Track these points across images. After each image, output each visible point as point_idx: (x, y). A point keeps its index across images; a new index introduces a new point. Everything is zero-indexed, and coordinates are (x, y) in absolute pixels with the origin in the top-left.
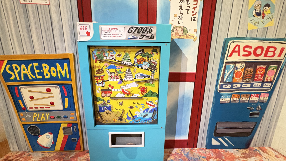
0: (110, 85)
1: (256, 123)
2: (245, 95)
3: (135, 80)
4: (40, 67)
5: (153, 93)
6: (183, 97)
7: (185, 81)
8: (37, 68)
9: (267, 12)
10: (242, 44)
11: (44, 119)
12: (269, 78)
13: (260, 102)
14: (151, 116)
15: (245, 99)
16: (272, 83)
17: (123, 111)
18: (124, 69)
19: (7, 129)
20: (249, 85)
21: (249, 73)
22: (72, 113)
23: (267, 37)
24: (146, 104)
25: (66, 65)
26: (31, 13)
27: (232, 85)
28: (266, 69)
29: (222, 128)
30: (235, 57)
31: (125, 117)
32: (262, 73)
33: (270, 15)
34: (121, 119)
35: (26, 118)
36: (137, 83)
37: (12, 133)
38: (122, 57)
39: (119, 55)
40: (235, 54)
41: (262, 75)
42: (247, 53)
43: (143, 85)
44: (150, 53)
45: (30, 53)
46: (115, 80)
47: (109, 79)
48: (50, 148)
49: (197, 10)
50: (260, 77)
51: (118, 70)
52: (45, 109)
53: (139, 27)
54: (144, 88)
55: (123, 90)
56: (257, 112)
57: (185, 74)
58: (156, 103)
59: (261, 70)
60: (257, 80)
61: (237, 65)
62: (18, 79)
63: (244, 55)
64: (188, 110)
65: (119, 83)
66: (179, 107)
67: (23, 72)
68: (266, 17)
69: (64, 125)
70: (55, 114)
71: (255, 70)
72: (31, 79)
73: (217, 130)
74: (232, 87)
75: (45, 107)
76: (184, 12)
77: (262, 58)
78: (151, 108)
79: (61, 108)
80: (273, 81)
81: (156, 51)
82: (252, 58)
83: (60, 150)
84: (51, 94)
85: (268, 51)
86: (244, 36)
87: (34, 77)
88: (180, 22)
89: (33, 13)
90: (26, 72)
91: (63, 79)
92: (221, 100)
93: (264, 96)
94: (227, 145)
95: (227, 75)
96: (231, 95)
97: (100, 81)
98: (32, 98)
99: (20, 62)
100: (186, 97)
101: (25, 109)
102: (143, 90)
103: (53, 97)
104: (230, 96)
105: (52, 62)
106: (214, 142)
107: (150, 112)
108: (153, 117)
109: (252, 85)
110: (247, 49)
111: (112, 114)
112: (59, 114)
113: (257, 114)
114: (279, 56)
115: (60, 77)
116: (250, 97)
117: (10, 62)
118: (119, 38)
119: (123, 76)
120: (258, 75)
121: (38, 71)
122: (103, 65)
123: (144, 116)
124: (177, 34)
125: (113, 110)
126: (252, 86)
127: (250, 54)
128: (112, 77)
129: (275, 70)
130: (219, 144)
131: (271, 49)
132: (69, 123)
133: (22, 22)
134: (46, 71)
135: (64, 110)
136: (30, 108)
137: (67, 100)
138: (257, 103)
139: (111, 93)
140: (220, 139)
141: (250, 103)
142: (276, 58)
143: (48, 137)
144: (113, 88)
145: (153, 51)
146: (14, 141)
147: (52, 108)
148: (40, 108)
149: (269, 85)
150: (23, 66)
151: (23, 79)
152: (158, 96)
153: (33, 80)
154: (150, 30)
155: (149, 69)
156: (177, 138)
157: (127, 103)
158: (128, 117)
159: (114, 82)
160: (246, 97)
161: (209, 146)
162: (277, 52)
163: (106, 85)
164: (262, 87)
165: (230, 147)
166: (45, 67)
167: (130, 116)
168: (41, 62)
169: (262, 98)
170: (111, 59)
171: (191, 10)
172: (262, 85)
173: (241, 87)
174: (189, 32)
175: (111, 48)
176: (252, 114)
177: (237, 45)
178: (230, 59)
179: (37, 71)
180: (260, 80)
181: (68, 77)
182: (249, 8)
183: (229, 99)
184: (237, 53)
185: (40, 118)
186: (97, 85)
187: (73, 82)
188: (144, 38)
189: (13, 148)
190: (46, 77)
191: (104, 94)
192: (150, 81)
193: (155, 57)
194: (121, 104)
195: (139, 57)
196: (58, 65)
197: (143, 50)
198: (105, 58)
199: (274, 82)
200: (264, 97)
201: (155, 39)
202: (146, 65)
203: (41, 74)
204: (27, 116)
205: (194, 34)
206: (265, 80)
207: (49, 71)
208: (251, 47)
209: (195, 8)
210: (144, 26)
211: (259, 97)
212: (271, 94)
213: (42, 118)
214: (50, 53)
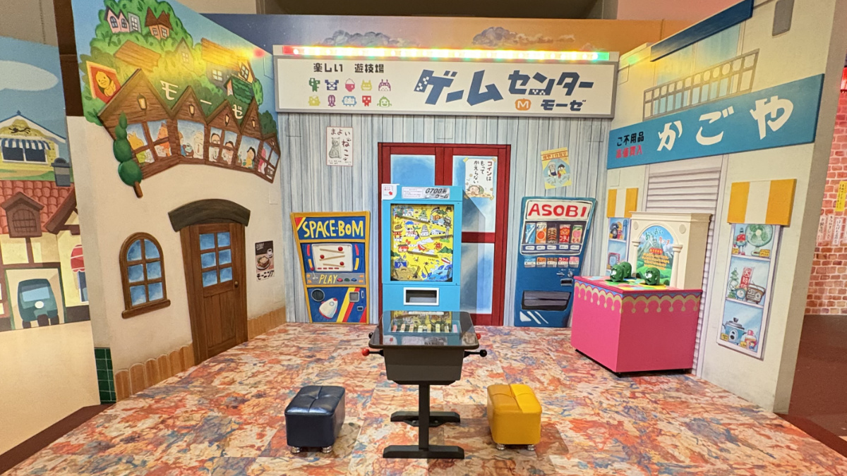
0: (407, 240)
1: (571, 293)
2: (552, 258)
3: (431, 236)
4: (335, 225)
5: (447, 249)
6: (483, 259)
7: (483, 242)
8: (333, 225)
9: (563, 171)
10: (541, 203)
11: (331, 281)
12: (576, 240)
13: (570, 267)
14: (446, 274)
15: (553, 263)
16: (580, 246)
17: (419, 268)
18: (421, 225)
19: (288, 294)
20: (554, 247)
21: (552, 233)
22: (361, 275)
23: (567, 196)
24: (441, 261)
25: (361, 223)
26: (334, 173)
27: (536, 246)
28: (571, 229)
29: (530, 299)
30: (534, 217)
31: (420, 274)
32: (567, 233)
33: (567, 175)
34: (416, 276)
35: (312, 280)
36: (432, 238)
37: (292, 299)
38: (419, 214)
39: (417, 212)
40: (534, 213)
41: (567, 236)
42: (546, 213)
43: (438, 241)
44: (444, 210)
45: (328, 211)
46: (412, 235)
47: (406, 234)
48: (331, 319)
49: (492, 171)
50: (565, 238)
51: (415, 226)
52: (334, 270)
53: (435, 188)
54: (439, 244)
55: (419, 246)
56: (568, 279)
57: (484, 234)
58: (451, 260)
59: (565, 230)
60: (562, 241)
61: (538, 225)
62: (313, 237)
63: (544, 215)
64: (490, 275)
65: (416, 238)
66: (479, 272)
67: (318, 230)
68: (562, 177)
69: (351, 290)
70: (344, 277)
71: (559, 230)
72: (325, 236)
73: (525, 301)
74: (535, 249)
75: (334, 267)
76: (479, 172)
77: (563, 218)
78: (446, 265)
79: (350, 269)
80: (581, 242)
81: (450, 209)
82: (553, 217)
83: (343, 321)
84: (343, 253)
85: (568, 210)
86: (543, 195)
87: (328, 235)
88: (476, 181)
89: (337, 174)
90: (321, 229)
91: (358, 237)
92: (525, 264)
93: (574, 260)
94: (539, 323)
95: (528, 235)
96: (536, 257)
97: (398, 236)
98: (322, 257)
99: (316, 220)
100: (486, 259)
101: (313, 270)
102: (438, 246)
103: (344, 256)
104: (534, 259)
105: (348, 220)
106: (523, 318)
107: (445, 269)
108: (448, 276)
109: (558, 247)
110: (546, 208)
111: (408, 270)
112: (347, 276)
113: (570, 282)
114: (583, 215)
115: (353, 235)
116: (558, 261)
117: (308, 219)
118: (418, 197)
119: (419, 231)
120: (563, 236)
121: (334, 228)
122: (402, 221)
123: (440, 274)
124: (473, 193)
125: (409, 266)
126: (558, 249)
127: (550, 213)
128: (409, 232)
129: (581, 230)
130: (529, 320)
131: (572, 209)
132: (357, 287)
133: (325, 181)
134: (341, 228)
135: (354, 271)
136: (319, 269)
137: (358, 260)
138: (567, 269)
139: (408, 248)
140: (529, 313)
141: (558, 268)
142: (579, 218)
143: (332, 304)
144: (409, 243)
145: (448, 209)
146: (293, 309)
147: (341, 269)
148: (330, 268)
149: (577, 247)
150: (320, 223)
151: (317, 236)
152: (452, 252)
153: (327, 237)
154: (445, 191)
155: (444, 226)
156: (478, 312)
157: (423, 259)
158: (423, 275)
159: (411, 238)
160: (553, 260)
161: (518, 323)
162: (580, 211)
163: (403, 240)
164: (569, 249)
165: (544, 325)
166: (341, 225)
167: (425, 273)
168: (337, 219)
169: (572, 263)
170: (409, 216)
171: (486, 170)
172: (569, 247)
173: (546, 249)
174: (485, 192)
175: (411, 206)
176: (563, 282)
177: (535, 205)
178: (530, 218)
179: (332, 228)
180: (566, 241)
181: (362, 235)
182: (544, 168)
183: (534, 263)
184: (536, 213)
185: (327, 281)
186: (395, 240)
187: (366, 241)
188: (440, 197)
189: (290, 319)
190: (340, 235)
191: (401, 250)
192: (445, 237)
193: (450, 214)
194: (417, 260)
195: (435, 214)
196: (353, 222)
197: (439, 208)
198: (404, 215)
199: (582, 244)
200: (575, 262)
201: (449, 198)
202: (441, 222)
203: (336, 231)
204: (314, 278)
205: (491, 193)
206: (572, 242)
207: (344, 229)
208: (550, 206)
209: (489, 169)
210: (439, 187)
211: (569, 261)
212: (582, 257)
213: (329, 280)
214: (347, 210)
